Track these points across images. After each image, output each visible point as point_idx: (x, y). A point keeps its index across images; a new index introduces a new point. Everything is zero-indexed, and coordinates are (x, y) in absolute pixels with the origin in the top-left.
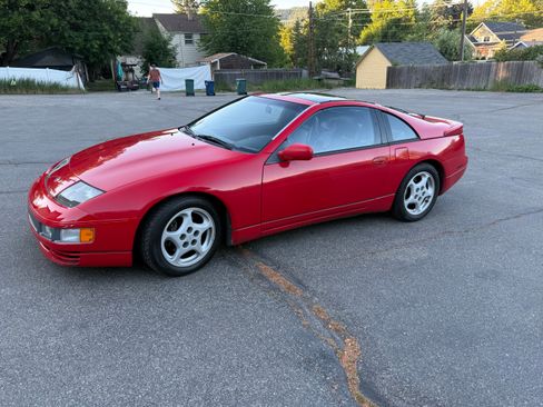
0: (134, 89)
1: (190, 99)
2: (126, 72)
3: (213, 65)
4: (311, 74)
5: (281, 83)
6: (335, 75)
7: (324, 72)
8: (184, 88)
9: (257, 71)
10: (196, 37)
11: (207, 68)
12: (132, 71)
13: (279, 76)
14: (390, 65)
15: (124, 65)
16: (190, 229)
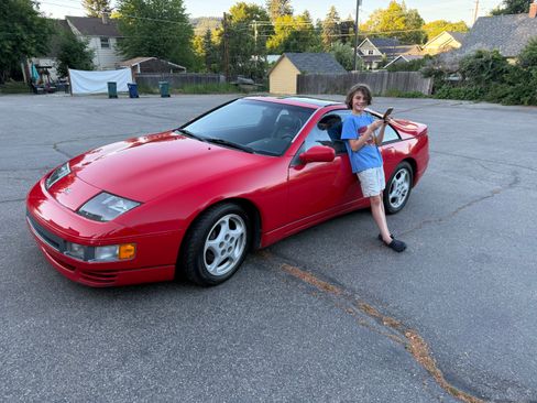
0: (51, 92)
1: (114, 101)
2: (41, 74)
3: (134, 68)
4: (228, 79)
5: (200, 86)
6: (250, 81)
7: (240, 78)
8: (107, 90)
9: (176, 75)
10: (112, 42)
11: (128, 71)
12: (47, 73)
13: (198, 80)
14: (299, 73)
15: (38, 67)
16: (227, 236)
